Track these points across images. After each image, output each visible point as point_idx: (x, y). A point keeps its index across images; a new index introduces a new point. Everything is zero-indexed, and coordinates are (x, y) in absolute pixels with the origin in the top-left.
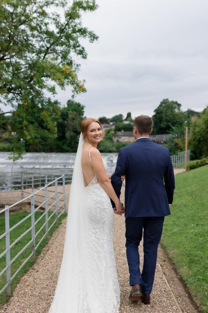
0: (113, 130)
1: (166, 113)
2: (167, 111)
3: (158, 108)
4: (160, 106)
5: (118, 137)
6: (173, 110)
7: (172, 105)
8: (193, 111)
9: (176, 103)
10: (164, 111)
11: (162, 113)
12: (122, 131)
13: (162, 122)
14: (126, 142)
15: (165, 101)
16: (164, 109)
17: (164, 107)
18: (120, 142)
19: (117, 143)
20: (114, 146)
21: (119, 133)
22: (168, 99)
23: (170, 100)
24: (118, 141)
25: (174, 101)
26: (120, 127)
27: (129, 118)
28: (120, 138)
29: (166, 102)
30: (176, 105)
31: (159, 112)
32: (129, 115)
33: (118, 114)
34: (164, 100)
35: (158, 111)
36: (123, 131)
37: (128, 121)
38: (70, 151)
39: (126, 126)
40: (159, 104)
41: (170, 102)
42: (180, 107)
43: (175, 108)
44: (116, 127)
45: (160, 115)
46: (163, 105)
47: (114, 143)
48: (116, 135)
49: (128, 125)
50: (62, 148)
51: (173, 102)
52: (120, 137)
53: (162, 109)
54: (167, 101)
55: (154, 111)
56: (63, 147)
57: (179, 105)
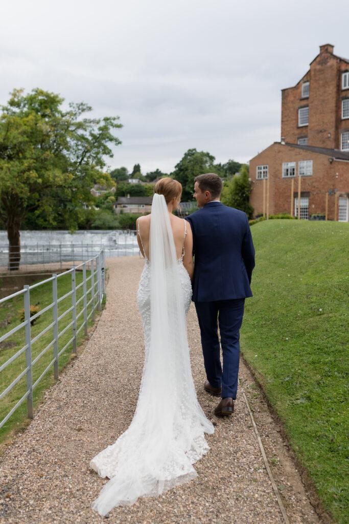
0: (113, 194)
1: (192, 170)
2: (194, 167)
3: (181, 161)
4: (184, 159)
5: (122, 205)
6: (204, 166)
7: (202, 159)
8: (238, 163)
9: (208, 155)
10: (190, 168)
11: (187, 170)
12: (127, 196)
13: (187, 183)
14: (134, 213)
15: (191, 152)
16: (190, 165)
17: (190, 161)
18: (125, 214)
19: (121, 215)
20: (116, 219)
21: (123, 199)
22: (195, 150)
23: (199, 150)
24: (121, 212)
25: (205, 151)
26: (124, 190)
27: (138, 173)
28: (124, 207)
29: (193, 154)
30: (208, 158)
31: (182, 168)
32: (137, 168)
33: (119, 167)
34: (190, 150)
35: (181, 166)
36: (129, 197)
37: (136, 178)
38: (49, 228)
39: (133, 188)
40: (183, 156)
41: (198, 153)
42: (213, 161)
43: (206, 162)
44: (117, 189)
45: (184, 173)
46: (189, 157)
47: (116, 214)
48: (119, 202)
49: (137, 186)
50: (36, 223)
51: (203, 154)
52: (125, 205)
53: (186, 162)
54: (194, 151)
55: (176, 167)
56: (37, 221)
57: (212, 158)
